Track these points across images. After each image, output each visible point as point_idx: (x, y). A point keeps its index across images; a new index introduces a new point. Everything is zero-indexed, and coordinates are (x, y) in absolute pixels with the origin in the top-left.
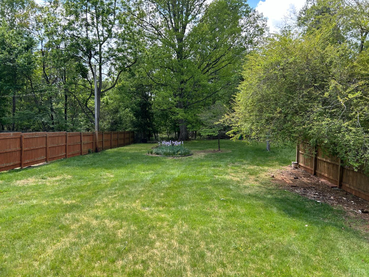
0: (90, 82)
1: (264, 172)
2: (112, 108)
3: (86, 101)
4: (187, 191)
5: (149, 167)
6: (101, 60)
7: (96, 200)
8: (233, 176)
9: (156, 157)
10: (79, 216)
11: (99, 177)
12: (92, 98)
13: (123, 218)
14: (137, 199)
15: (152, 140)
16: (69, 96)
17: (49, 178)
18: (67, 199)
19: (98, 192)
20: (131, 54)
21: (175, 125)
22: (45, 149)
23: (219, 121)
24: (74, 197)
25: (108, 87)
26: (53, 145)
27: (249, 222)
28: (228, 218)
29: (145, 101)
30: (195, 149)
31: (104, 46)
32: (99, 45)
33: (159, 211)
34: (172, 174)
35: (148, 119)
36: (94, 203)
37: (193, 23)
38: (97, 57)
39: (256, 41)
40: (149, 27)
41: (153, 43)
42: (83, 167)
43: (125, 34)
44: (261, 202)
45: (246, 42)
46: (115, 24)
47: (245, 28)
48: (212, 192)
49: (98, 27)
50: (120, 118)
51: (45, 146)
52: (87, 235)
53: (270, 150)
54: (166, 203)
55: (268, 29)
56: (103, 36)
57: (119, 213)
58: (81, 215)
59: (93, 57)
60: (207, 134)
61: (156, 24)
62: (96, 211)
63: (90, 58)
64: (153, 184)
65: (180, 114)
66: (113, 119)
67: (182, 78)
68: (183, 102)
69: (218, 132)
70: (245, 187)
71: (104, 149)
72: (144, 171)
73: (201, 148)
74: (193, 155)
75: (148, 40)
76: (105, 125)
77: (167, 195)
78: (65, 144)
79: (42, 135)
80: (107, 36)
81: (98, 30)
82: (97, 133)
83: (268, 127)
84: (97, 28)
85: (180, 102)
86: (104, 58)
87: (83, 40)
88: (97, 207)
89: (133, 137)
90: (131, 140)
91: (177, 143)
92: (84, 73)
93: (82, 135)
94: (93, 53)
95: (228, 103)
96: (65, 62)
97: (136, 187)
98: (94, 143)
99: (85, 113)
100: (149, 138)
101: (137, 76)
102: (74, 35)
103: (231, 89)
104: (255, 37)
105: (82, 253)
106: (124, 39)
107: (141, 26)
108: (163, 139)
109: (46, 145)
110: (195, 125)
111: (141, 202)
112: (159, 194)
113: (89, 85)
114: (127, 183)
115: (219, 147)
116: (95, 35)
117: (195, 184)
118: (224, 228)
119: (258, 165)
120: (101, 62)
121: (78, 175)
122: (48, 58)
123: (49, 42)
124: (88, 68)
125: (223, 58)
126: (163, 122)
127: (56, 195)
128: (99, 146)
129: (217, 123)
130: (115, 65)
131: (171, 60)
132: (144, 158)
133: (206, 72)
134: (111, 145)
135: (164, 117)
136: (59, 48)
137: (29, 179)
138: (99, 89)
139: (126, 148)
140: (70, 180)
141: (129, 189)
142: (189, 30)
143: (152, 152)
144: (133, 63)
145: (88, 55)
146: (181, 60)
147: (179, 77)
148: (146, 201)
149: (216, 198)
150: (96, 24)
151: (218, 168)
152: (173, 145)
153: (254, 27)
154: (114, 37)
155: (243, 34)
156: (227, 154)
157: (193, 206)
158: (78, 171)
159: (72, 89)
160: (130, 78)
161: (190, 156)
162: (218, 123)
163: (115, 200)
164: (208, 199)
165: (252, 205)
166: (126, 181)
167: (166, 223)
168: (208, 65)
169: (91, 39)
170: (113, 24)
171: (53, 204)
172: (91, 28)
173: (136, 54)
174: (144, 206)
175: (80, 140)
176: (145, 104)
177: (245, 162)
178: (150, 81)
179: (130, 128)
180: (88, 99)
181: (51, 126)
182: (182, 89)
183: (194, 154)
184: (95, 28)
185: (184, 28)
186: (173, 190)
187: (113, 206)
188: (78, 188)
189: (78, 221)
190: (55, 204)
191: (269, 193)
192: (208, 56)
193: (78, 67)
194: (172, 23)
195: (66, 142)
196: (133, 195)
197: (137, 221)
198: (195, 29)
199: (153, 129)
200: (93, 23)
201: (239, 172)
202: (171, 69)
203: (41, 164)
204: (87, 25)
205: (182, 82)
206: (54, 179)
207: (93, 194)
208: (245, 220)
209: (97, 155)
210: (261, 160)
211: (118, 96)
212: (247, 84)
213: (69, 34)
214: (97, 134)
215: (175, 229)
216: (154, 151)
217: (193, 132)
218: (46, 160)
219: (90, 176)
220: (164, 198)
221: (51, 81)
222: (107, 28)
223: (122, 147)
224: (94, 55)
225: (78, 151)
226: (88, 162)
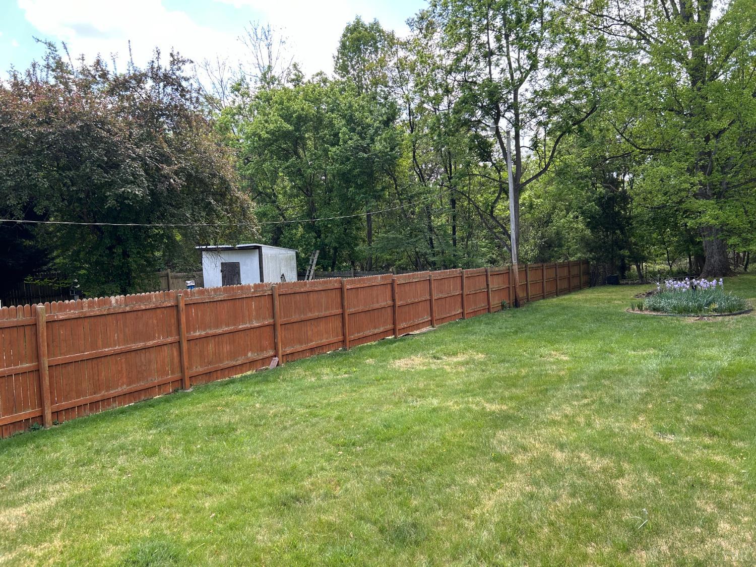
0: (496, 167)
2: (540, 215)
3: (492, 206)
5: (646, 341)
6: (517, 120)
7: (549, 409)
9: (654, 317)
11: (539, 359)
13: (620, 453)
14: (638, 412)
15: (630, 277)
16: (459, 199)
17: (445, 357)
18: (491, 401)
19: (547, 390)
22: (428, 302)
24: (503, 399)
26: (440, 296)
29: (613, 191)
32: (512, 90)
33: (706, 447)
34: (711, 359)
36: (545, 413)
38: (510, 115)
40: (616, 27)
42: (501, 338)
46: (544, 40)
49: (510, 53)
50: (558, 233)
51: (428, 298)
52: (550, 480)
54: (718, 429)
56: (521, 69)
57: (606, 441)
58: (526, 436)
59: (503, 116)
61: (634, 16)
62: (554, 431)
63: (497, 121)
64: (667, 379)
65: (709, 214)
66: (543, 237)
71: (528, 300)
72: (634, 350)
74: (752, 313)
76: (530, 250)
77: (714, 410)
78: (461, 292)
79: (424, 277)
80: (528, 68)
81: (509, 60)
82: (516, 268)
84: (508, 56)
86: (524, 112)
87: (484, 85)
88: (555, 423)
89: (587, 273)
90: (584, 279)
92: (484, 151)
93: (489, 274)
94: (502, 108)
97: (627, 386)
98: (511, 288)
99: (490, 230)
100: (623, 273)
101: (598, 140)
102: (466, 81)
105: (553, 518)
107: (599, 30)
108: (661, 276)
109: (431, 295)
111: (651, 421)
112: (690, 405)
114: (603, 375)
116: (503, 70)
120: (517, 124)
121: (496, 353)
123: (423, 102)
124: (493, 139)
127: (468, 392)
128: (521, 294)
130: (546, 124)
132: (624, 320)
134: (543, 292)
136: (439, 110)
137: (413, 357)
138: (516, 179)
140: (485, 364)
141: (613, 389)
142: (722, 10)
143: (642, 306)
144: (588, 114)
145: (492, 115)
147: (702, 125)
148: (662, 419)
150: (505, 49)
152: (694, 288)
158: (494, 344)
159: (464, 186)
161: (746, 315)
163: (588, 410)
166: (602, 371)
167: (732, 478)
169: (498, 81)
170: (539, 39)
171: (470, 410)
172: (494, 58)
173: (595, 92)
174: (660, 431)
175: (485, 284)
176: (611, 199)
179: (579, 255)
180: (495, 203)
181: (432, 259)
184: (504, 57)
185: (708, 8)
186: (726, 399)
187: (589, 425)
188: (504, 379)
189: (524, 449)
190: (473, 410)
193: (474, 141)
194: (674, 5)
195: (462, 289)
196: (626, 404)
197: (654, 464)
199: (632, 252)
200: (500, 49)
203: (424, 330)
204: (489, 54)
206: (455, 360)
207: (538, 395)
209: (519, 312)
213: (456, 80)
214: (517, 270)
216: (646, 302)
218: (431, 323)
219: (521, 356)
220: (706, 415)
222: (530, 51)
223: (565, 294)
224: (505, 111)
225: (483, 305)
226: (506, 328)
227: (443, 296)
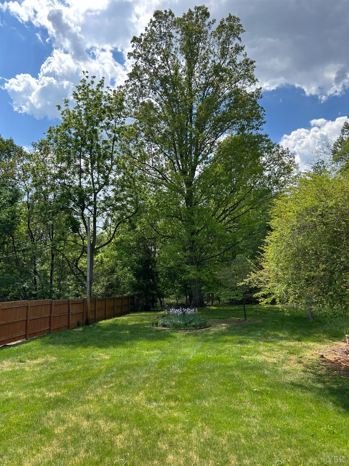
0: (82, 237)
1: (309, 350)
2: (107, 268)
3: (77, 260)
4: (207, 378)
5: (155, 345)
6: (95, 211)
7: (88, 392)
8: (268, 357)
9: (163, 330)
10: (65, 414)
11: (91, 359)
12: (84, 256)
13: (123, 418)
14: (140, 389)
15: (157, 307)
16: (57, 254)
17: (28, 361)
18: (50, 390)
19: (89, 379)
20: (132, 203)
21: (185, 286)
22: (25, 322)
23: (244, 282)
24: (60, 388)
25: (103, 243)
26: (34, 317)
27: (296, 424)
28: (266, 419)
29: (148, 257)
30: (213, 318)
31: (100, 195)
32: (93, 194)
33: (171, 408)
34: (184, 354)
35: (151, 280)
36: (84, 395)
37: (204, 164)
38: (90, 208)
39: (282, 181)
40: (152, 171)
41: (156, 189)
42: (71, 346)
43: (124, 180)
44: (309, 395)
45: (270, 182)
46: (113, 170)
47: (268, 166)
48: (240, 380)
49: (93, 173)
50: (117, 279)
51: (25, 319)
52: (75, 442)
53: (313, 319)
54: (180, 396)
55: (296, 166)
56: (99, 183)
57: (116, 410)
58: (67, 413)
59: (87, 208)
60: (228, 298)
61: (160, 167)
62: (86, 407)
63: (83, 210)
64: (160, 368)
65: (192, 273)
66: (108, 281)
67: (193, 229)
68: (195, 257)
69: (242, 294)
70: (286, 372)
71: (96, 320)
72: (147, 350)
73: (222, 317)
74: (210, 328)
75: (151, 186)
76: (99, 289)
77: (180, 384)
78: (49, 315)
79: (23, 304)
80: (103, 183)
81: (92, 177)
82: (88, 300)
83: (309, 289)
84: (92, 175)
85: (191, 258)
86: (100, 208)
87: (76, 189)
88: (89, 401)
89: (132, 303)
90: (130, 307)
91: (189, 311)
92: (75, 227)
93: (70, 303)
94: (86, 203)
95: (252, 258)
96: (53, 215)
97: (138, 373)
98: (85, 313)
99: (75, 275)
100: (153, 304)
101: (139, 228)
102: (65, 184)
103: (255, 240)
104: (281, 176)
106: (123, 186)
107: (143, 170)
108: (170, 306)
109: (27, 317)
110: (211, 286)
111: (146, 395)
112: (168, 383)
113: (80, 241)
114: (126, 367)
115: (245, 315)
116: (89, 182)
117: (217, 367)
118: (262, 433)
119: (299, 340)
120: (95, 214)
121: (64, 356)
122: (34, 211)
123: (37, 193)
124: (80, 221)
125: (243, 203)
126: (170, 283)
127: (37, 385)
128: (91, 316)
129: (241, 284)
130: (112, 216)
131: (179, 208)
132: (147, 332)
133: (222, 220)
134: (105, 315)
135: (171, 277)
136: (48, 199)
137: (4, 362)
138: (92, 246)
139: (125, 318)
140: (54, 364)
141: (129, 376)
142: (200, 172)
143: (158, 324)
144: (134, 214)
145: (80, 206)
146: (191, 207)
147: (189, 227)
148: (152, 393)
149: (246, 388)
150: (90, 171)
151: (246, 346)
152: (184, 313)
153: (279, 165)
154: (112, 184)
155: (266, 174)
156: (256, 325)
157: (216, 401)
158: (65, 351)
159: (60, 246)
160: (129, 230)
161: (207, 329)
162: (243, 283)
163: (111, 391)
164: (235, 390)
165: (298, 399)
166: (126, 365)
167: (180, 426)
168: (224, 211)
169: (84, 187)
170: (110, 169)
171: (33, 398)
173: (138, 202)
174: (149, 400)
175: (67, 310)
176: (147, 261)
177: (281, 335)
178: (154, 232)
179: (129, 293)
180: (79, 258)
181: (34, 293)
182: (193, 242)
183: (212, 325)
184: (89, 175)
185: (194, 170)
186: (187, 378)
187: (109, 400)
188: (64, 374)
189: (64, 422)
190: (35, 397)
191: (319, 381)
192: (224, 201)
193: (68, 220)
194: (179, 165)
195: (51, 313)
196: (134, 385)
197: (141, 422)
198: (206, 171)
199: (157, 292)
200: (87, 170)
201: (275, 351)
202: (179, 218)
203: (19, 342)
204: (81, 172)
205: (193, 234)
206: (35, 362)
207: (83, 383)
208: (290, 421)
209: (88, 329)
210: (303, 333)
211: (115, 253)
212: (277, 235)
213: (59, 183)
214: (89, 301)
215: (194, 434)
216: (161, 321)
217: (209, 294)
218: (25, 336)
219: (80, 357)
220: (175, 388)
221: (35, 237)
222: (104, 174)
223: (119, 316)
224: (88, 205)
225: (65, 324)
226: (76, 339)
227: (36, 318)
